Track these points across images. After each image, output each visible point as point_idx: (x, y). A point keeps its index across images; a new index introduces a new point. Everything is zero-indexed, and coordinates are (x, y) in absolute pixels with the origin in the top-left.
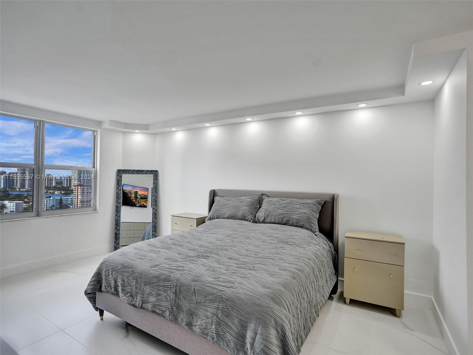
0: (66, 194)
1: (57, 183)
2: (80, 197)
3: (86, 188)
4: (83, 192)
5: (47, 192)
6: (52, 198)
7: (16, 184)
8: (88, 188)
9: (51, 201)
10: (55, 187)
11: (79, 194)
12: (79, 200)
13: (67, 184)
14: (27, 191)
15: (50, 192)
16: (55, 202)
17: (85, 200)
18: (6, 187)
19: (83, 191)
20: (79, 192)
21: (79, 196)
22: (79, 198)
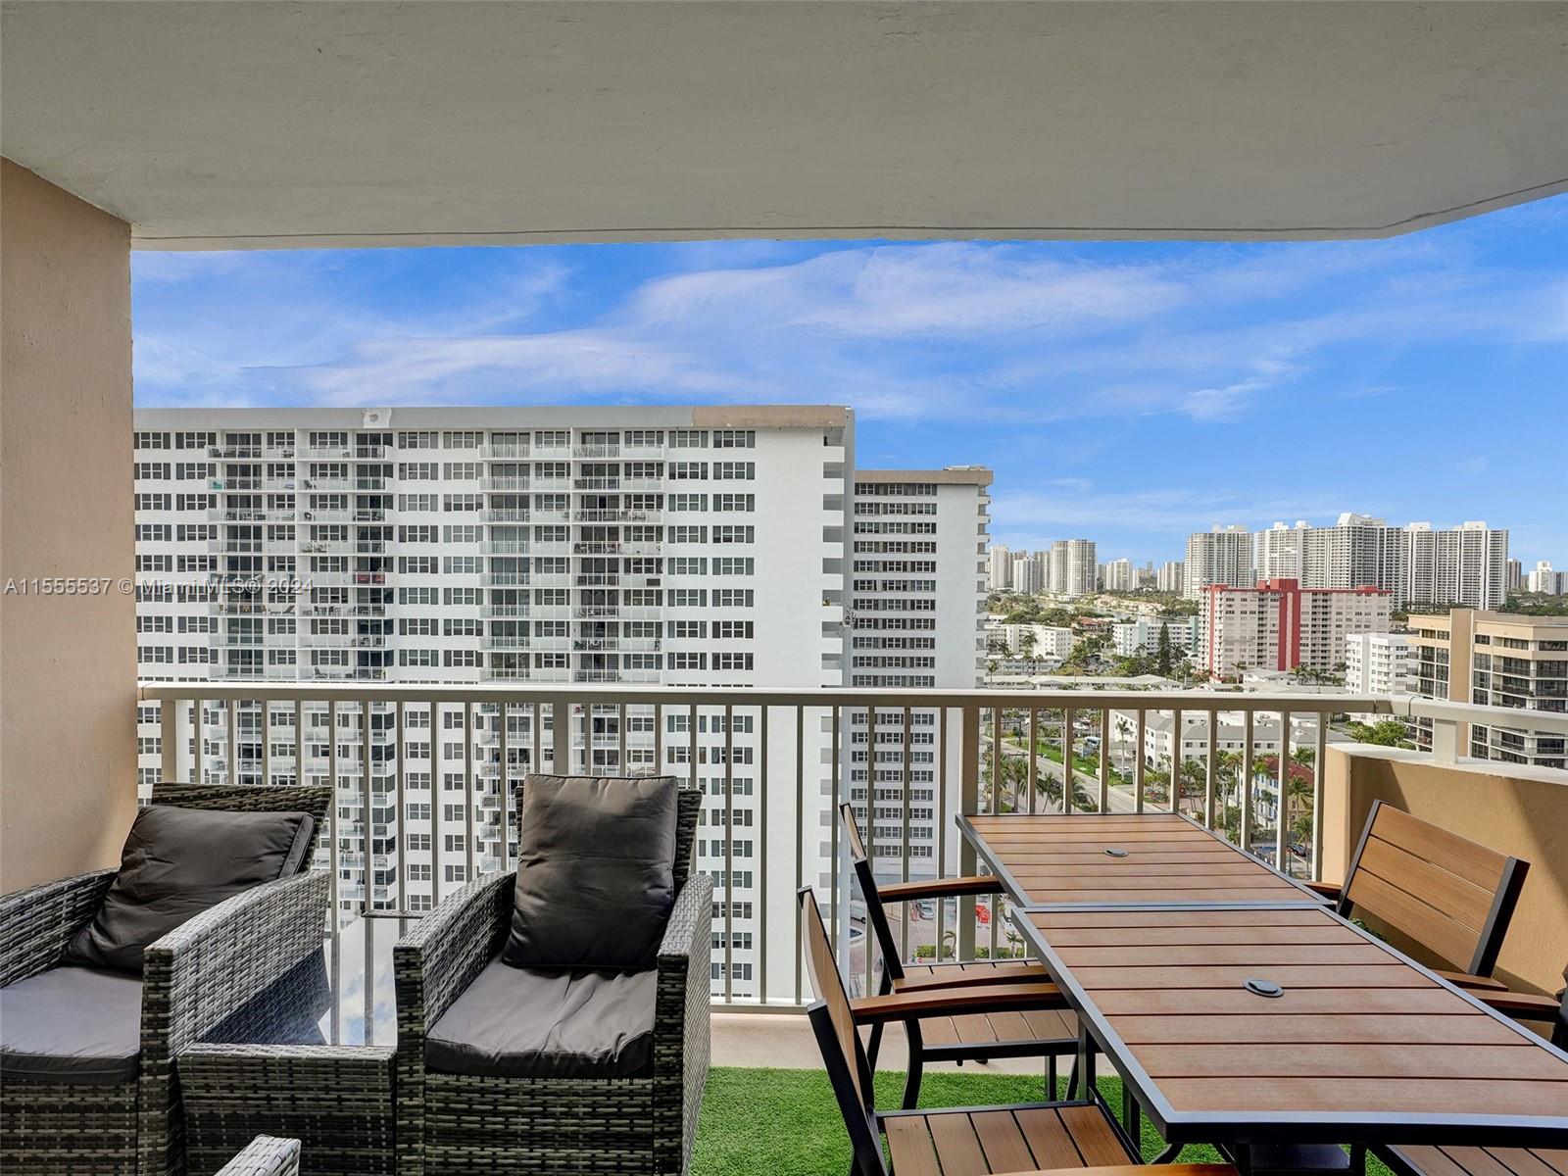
0: (1170, 614)
1: (1142, 580)
2: (1221, 627)
3: (1237, 596)
4: (1229, 609)
5: (1119, 606)
6: (1137, 625)
7: (1048, 583)
8: (1244, 597)
9: (1136, 633)
10: (1137, 590)
11: (1218, 615)
12: (1217, 634)
13: (1169, 585)
14: (1072, 601)
15: (1127, 607)
16: (1147, 636)
17: (1237, 637)
18: (1029, 589)
19: (1230, 606)
20: (1217, 608)
21: (1217, 621)
22: (1215, 627)
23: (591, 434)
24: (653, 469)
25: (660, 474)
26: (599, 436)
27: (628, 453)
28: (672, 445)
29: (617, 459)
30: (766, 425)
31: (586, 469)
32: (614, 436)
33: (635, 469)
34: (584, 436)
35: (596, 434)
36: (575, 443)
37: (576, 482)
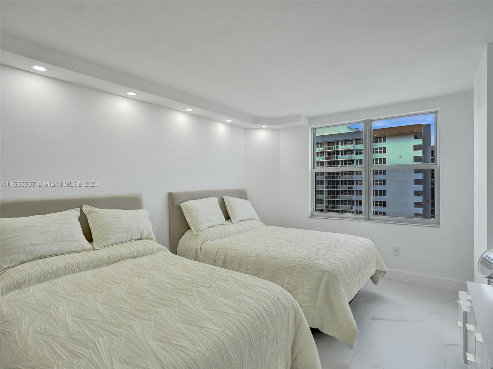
23: (330, 143)
24: (350, 152)
25: (353, 153)
26: (333, 143)
27: (342, 147)
28: (356, 144)
29: (338, 150)
30: (390, 134)
31: (329, 153)
32: (337, 143)
33: (344, 152)
34: (329, 144)
35: (332, 142)
36: (325, 146)
37: (326, 157)
